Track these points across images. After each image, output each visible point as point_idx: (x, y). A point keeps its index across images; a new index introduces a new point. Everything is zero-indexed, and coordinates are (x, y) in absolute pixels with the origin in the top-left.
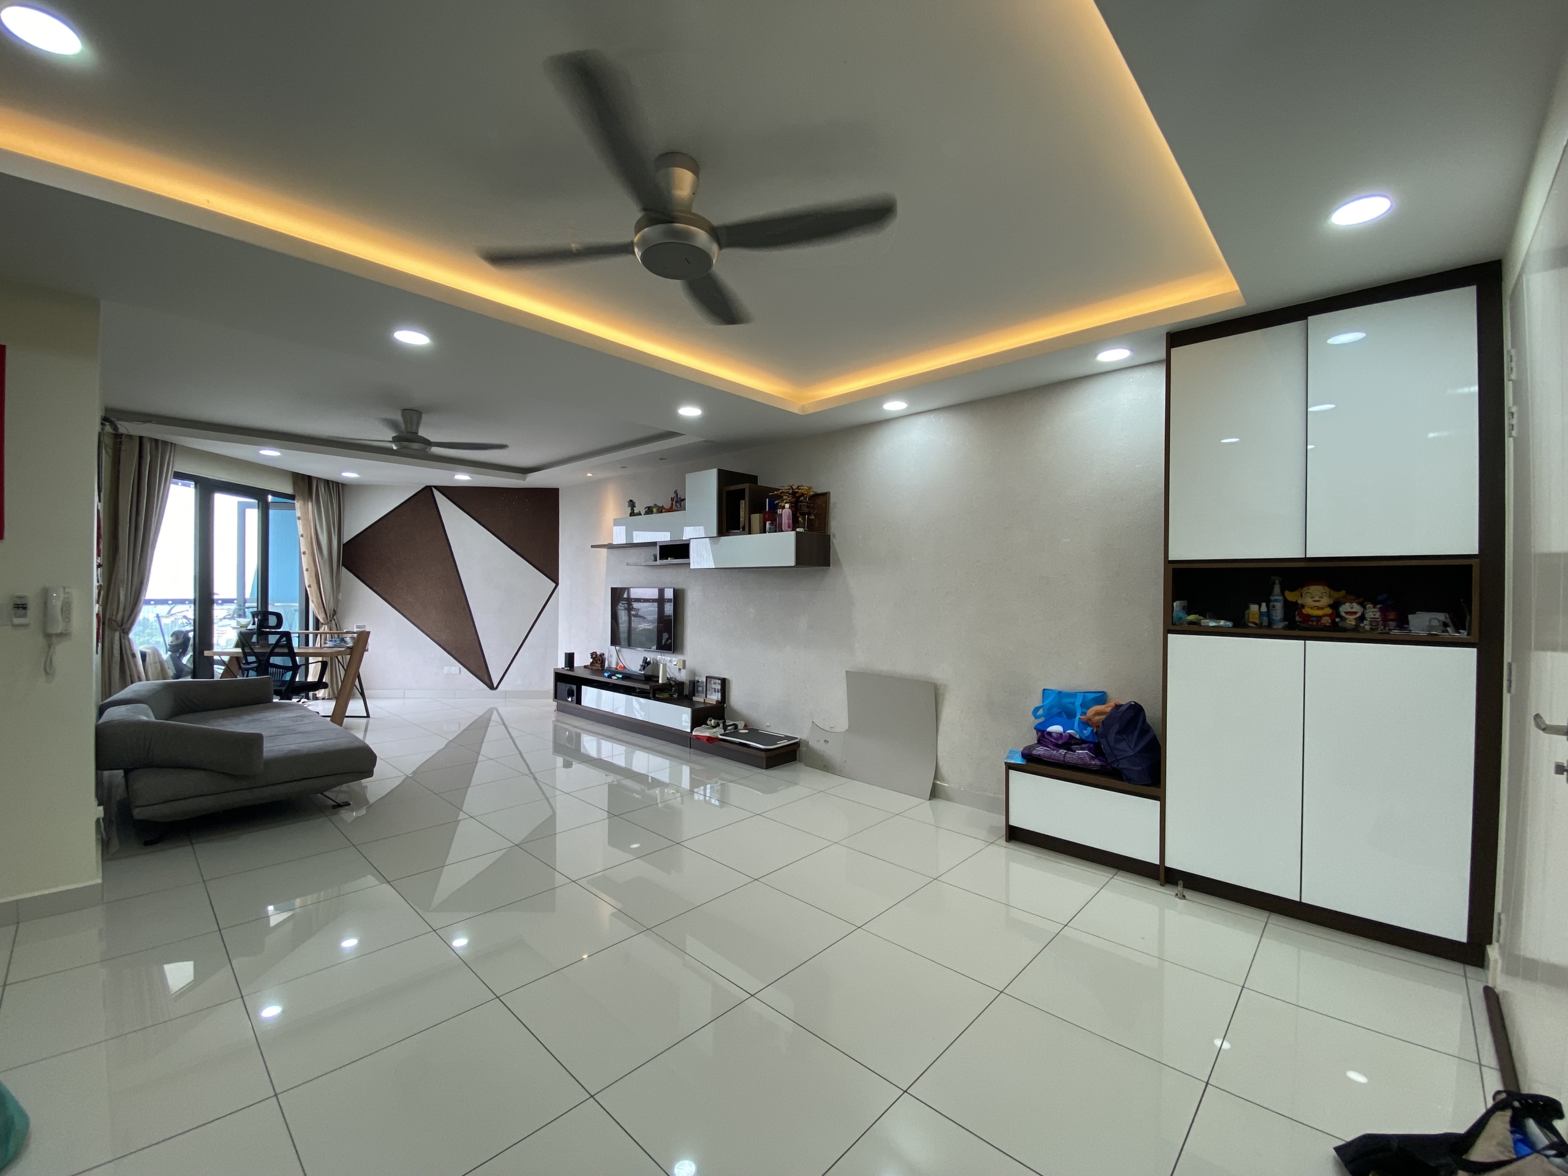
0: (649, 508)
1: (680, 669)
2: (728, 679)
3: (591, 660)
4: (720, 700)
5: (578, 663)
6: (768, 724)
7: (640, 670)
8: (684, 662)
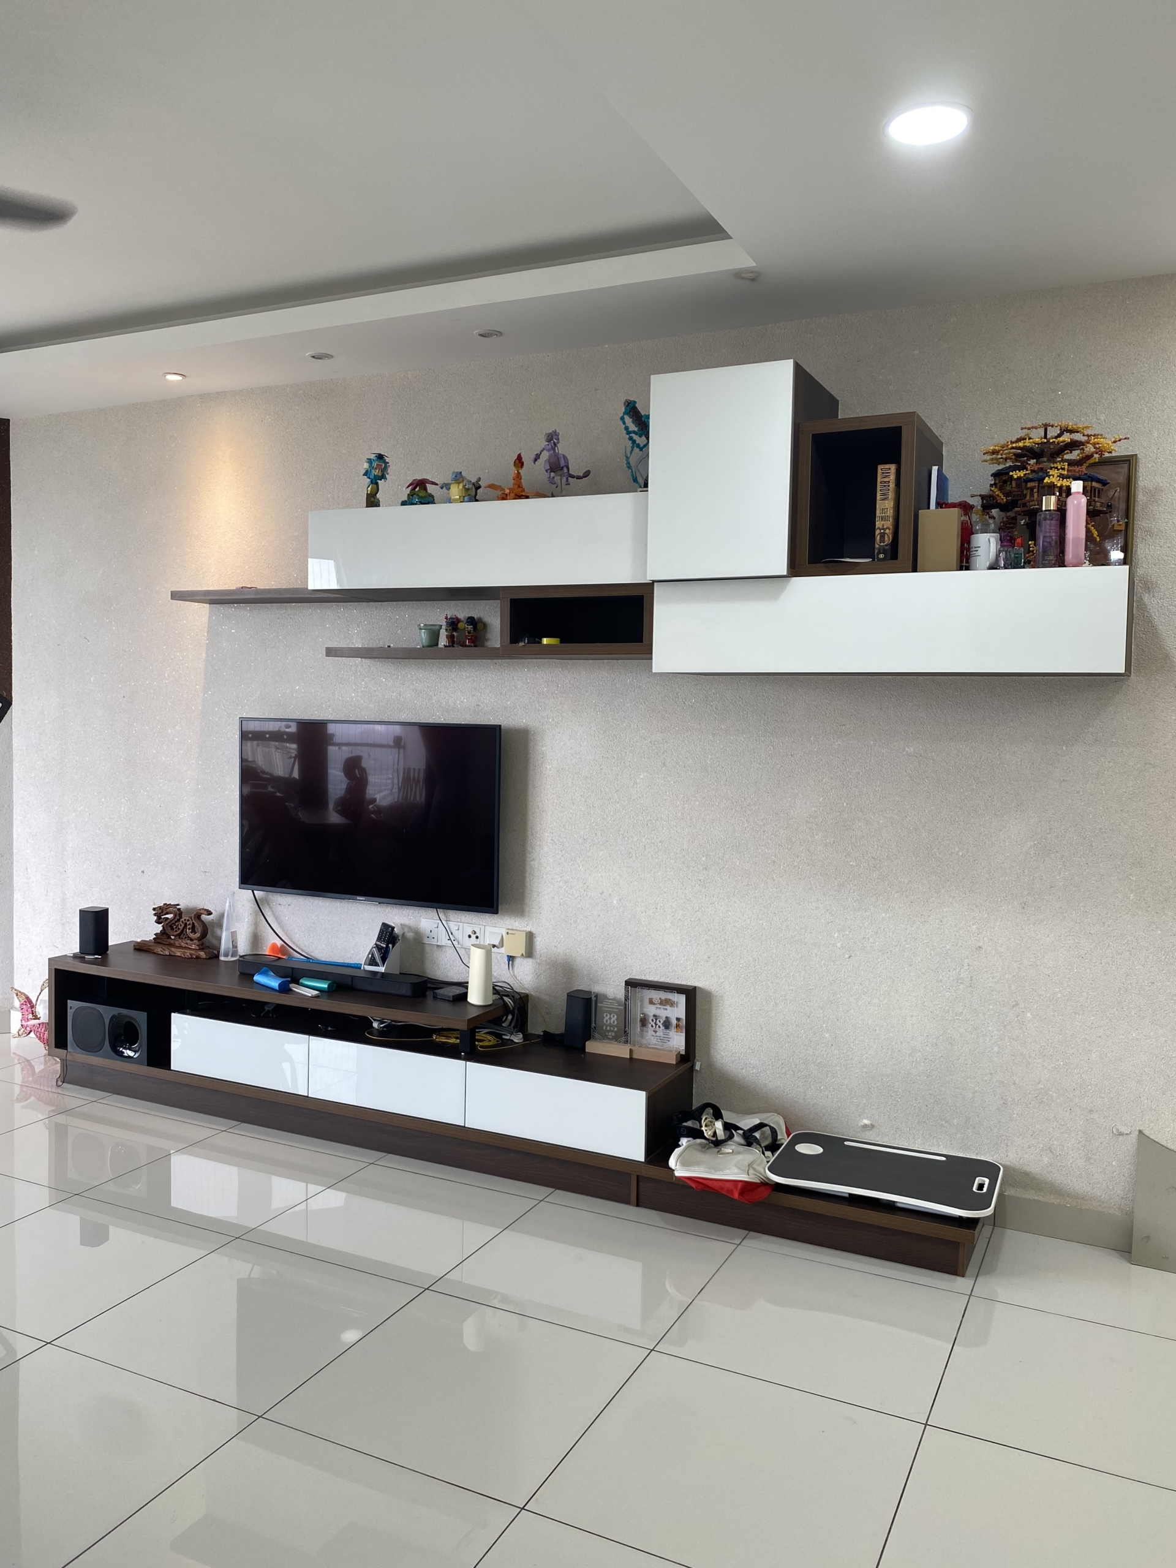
0: (421, 484)
1: (511, 959)
2: (701, 989)
3: (159, 928)
4: (683, 1053)
5: (116, 936)
6: (866, 1122)
7: (372, 962)
8: (530, 937)
